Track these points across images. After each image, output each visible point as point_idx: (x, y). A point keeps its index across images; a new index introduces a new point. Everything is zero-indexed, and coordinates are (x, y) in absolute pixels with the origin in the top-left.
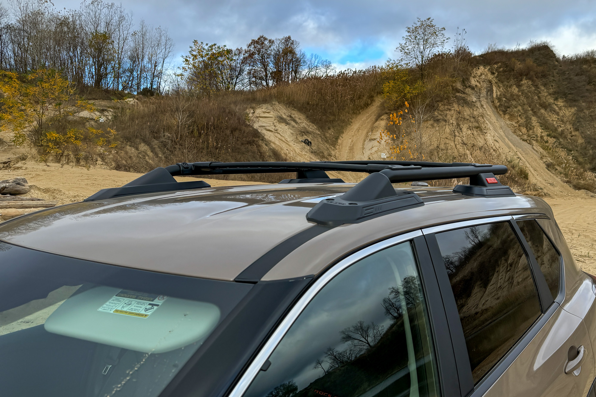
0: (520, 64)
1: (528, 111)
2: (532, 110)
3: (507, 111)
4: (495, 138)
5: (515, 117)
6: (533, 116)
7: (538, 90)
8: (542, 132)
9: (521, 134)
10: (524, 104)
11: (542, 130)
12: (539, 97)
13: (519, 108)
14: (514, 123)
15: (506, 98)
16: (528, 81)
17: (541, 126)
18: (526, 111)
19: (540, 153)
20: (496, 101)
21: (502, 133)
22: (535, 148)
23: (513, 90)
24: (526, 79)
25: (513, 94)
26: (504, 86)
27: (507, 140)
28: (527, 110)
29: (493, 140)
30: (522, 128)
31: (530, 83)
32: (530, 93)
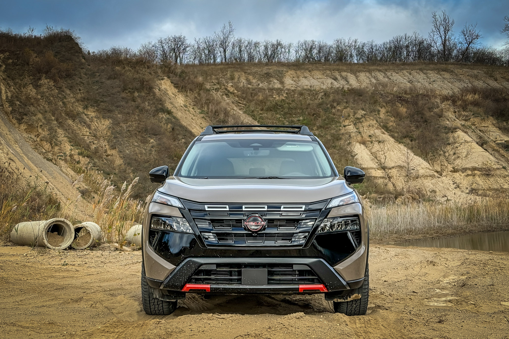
0: (36, 57)
1: (51, 122)
2: (57, 120)
3: (23, 119)
4: (9, 156)
5: (35, 128)
6: (59, 127)
7: (63, 93)
8: (71, 150)
9: (44, 151)
10: (46, 112)
11: (72, 147)
12: (63, 103)
13: (38, 116)
14: (33, 137)
15: (21, 102)
16: (49, 80)
17: (70, 142)
18: (49, 121)
19: (71, 176)
20: (7, 105)
21: (18, 150)
22: (64, 170)
23: (29, 91)
24: (46, 79)
25: (30, 96)
26: (15, 84)
27: (26, 159)
28: (49, 120)
29: (7, 159)
30: (45, 143)
31: (52, 83)
32: (53, 96)
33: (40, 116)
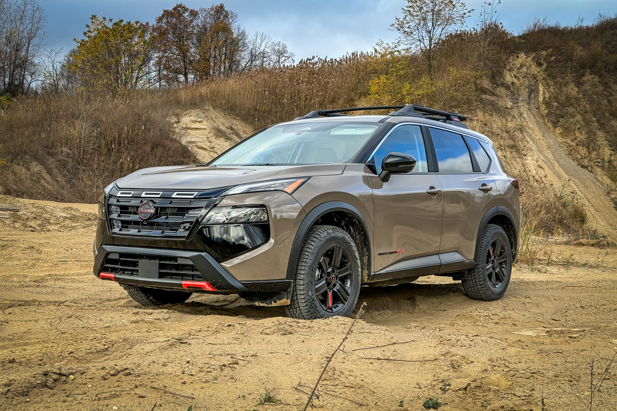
0: (581, 51)
1: (591, 123)
2: (598, 121)
3: (559, 122)
4: (539, 163)
5: (572, 131)
6: (599, 129)
7: (609, 90)
8: (611, 155)
9: (579, 157)
10: (586, 112)
11: (612, 152)
12: (609, 101)
13: (577, 118)
14: (569, 141)
15: (558, 103)
16: (593, 76)
17: (611, 146)
18: (588, 123)
19: (607, 185)
20: (543, 107)
21: (550, 156)
22: (599, 178)
23: (569, 90)
24: (590, 74)
25: (570, 96)
26: (556, 84)
27: (557, 166)
28: (589, 121)
29: (536, 166)
30: (581, 148)
31: (597, 79)
32: (596, 94)
33: (579, 117)
